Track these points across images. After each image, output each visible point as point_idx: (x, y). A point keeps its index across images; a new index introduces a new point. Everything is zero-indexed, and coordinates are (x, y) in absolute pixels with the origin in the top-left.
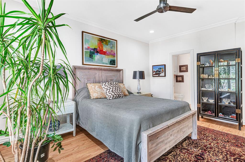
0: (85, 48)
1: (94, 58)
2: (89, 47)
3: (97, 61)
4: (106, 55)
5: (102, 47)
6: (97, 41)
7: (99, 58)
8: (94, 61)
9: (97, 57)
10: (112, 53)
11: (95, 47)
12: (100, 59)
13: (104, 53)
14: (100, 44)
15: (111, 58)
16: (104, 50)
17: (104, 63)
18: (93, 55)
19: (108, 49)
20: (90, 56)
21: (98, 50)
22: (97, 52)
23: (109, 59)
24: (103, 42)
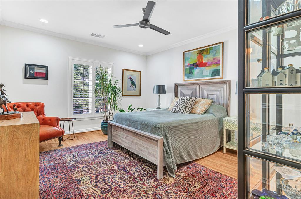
0: (186, 66)
1: (193, 73)
2: (189, 64)
3: (196, 76)
4: (207, 66)
5: (202, 59)
6: (197, 54)
7: (198, 72)
8: (193, 76)
9: (196, 71)
10: (216, 61)
11: (195, 62)
12: (200, 73)
13: (205, 65)
14: (200, 56)
15: (214, 68)
16: (204, 62)
17: (204, 76)
18: (193, 71)
19: (209, 59)
20: (190, 72)
21: (197, 64)
22: (197, 66)
23: (210, 71)
24: (203, 53)
